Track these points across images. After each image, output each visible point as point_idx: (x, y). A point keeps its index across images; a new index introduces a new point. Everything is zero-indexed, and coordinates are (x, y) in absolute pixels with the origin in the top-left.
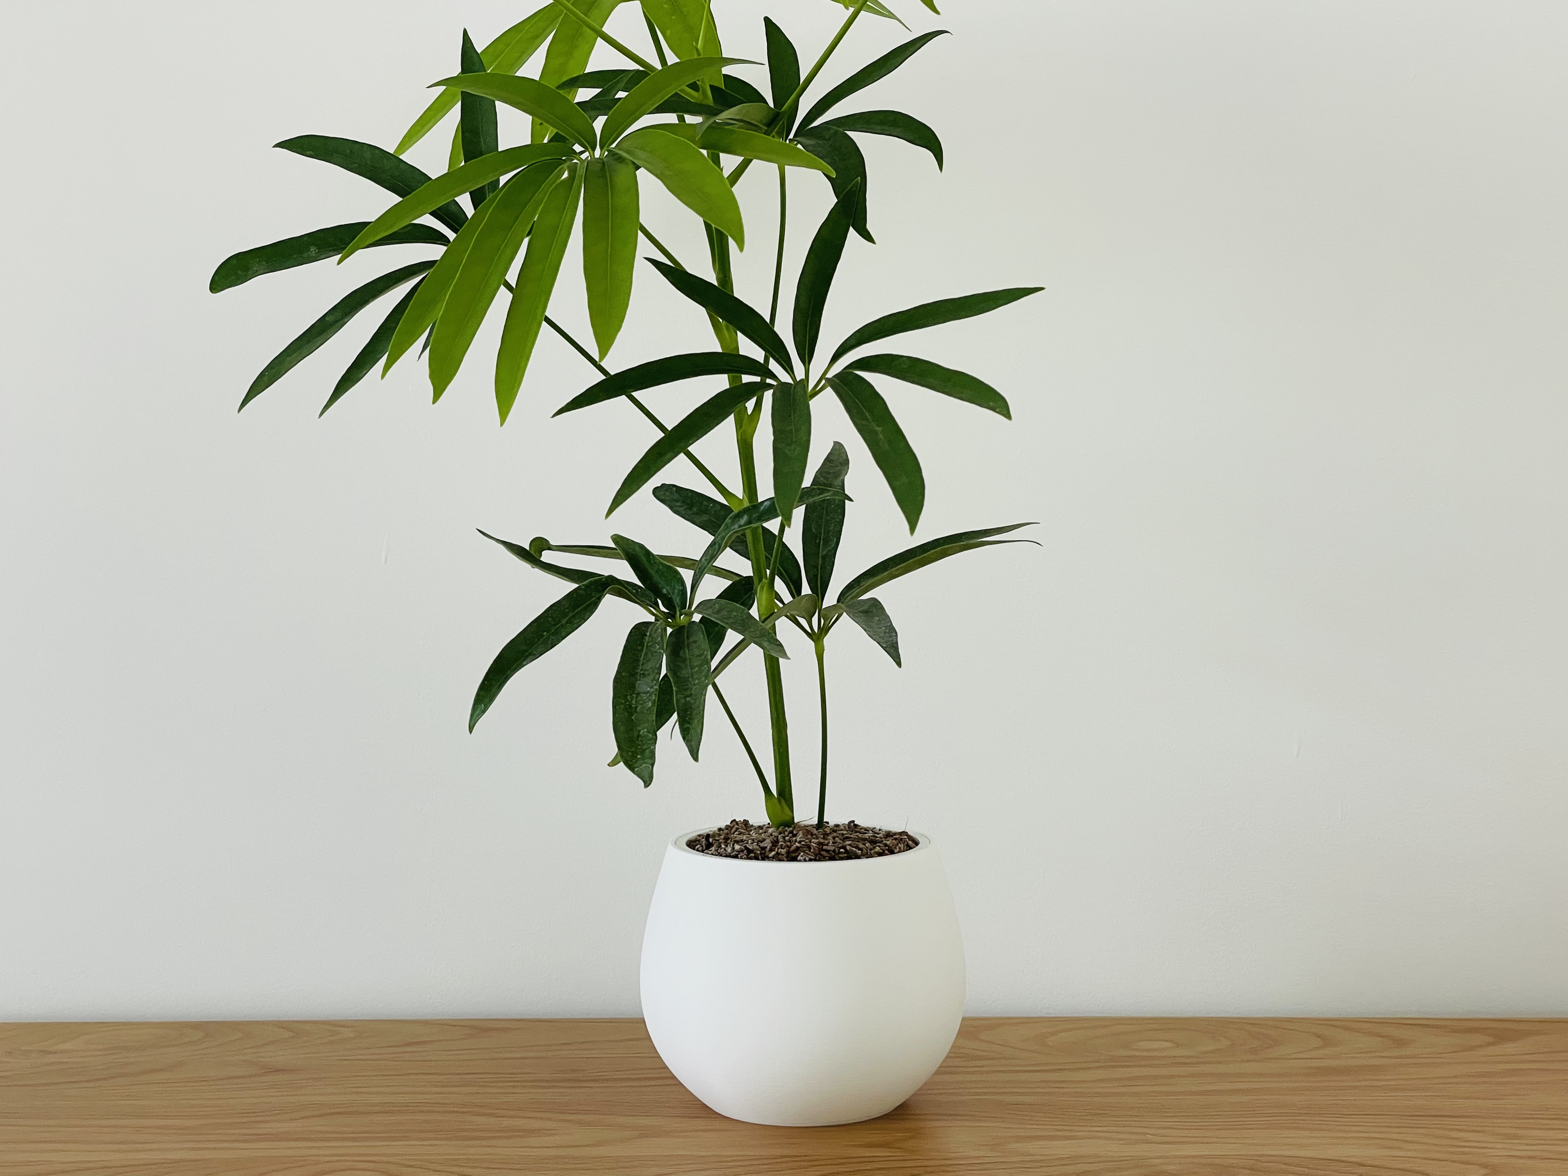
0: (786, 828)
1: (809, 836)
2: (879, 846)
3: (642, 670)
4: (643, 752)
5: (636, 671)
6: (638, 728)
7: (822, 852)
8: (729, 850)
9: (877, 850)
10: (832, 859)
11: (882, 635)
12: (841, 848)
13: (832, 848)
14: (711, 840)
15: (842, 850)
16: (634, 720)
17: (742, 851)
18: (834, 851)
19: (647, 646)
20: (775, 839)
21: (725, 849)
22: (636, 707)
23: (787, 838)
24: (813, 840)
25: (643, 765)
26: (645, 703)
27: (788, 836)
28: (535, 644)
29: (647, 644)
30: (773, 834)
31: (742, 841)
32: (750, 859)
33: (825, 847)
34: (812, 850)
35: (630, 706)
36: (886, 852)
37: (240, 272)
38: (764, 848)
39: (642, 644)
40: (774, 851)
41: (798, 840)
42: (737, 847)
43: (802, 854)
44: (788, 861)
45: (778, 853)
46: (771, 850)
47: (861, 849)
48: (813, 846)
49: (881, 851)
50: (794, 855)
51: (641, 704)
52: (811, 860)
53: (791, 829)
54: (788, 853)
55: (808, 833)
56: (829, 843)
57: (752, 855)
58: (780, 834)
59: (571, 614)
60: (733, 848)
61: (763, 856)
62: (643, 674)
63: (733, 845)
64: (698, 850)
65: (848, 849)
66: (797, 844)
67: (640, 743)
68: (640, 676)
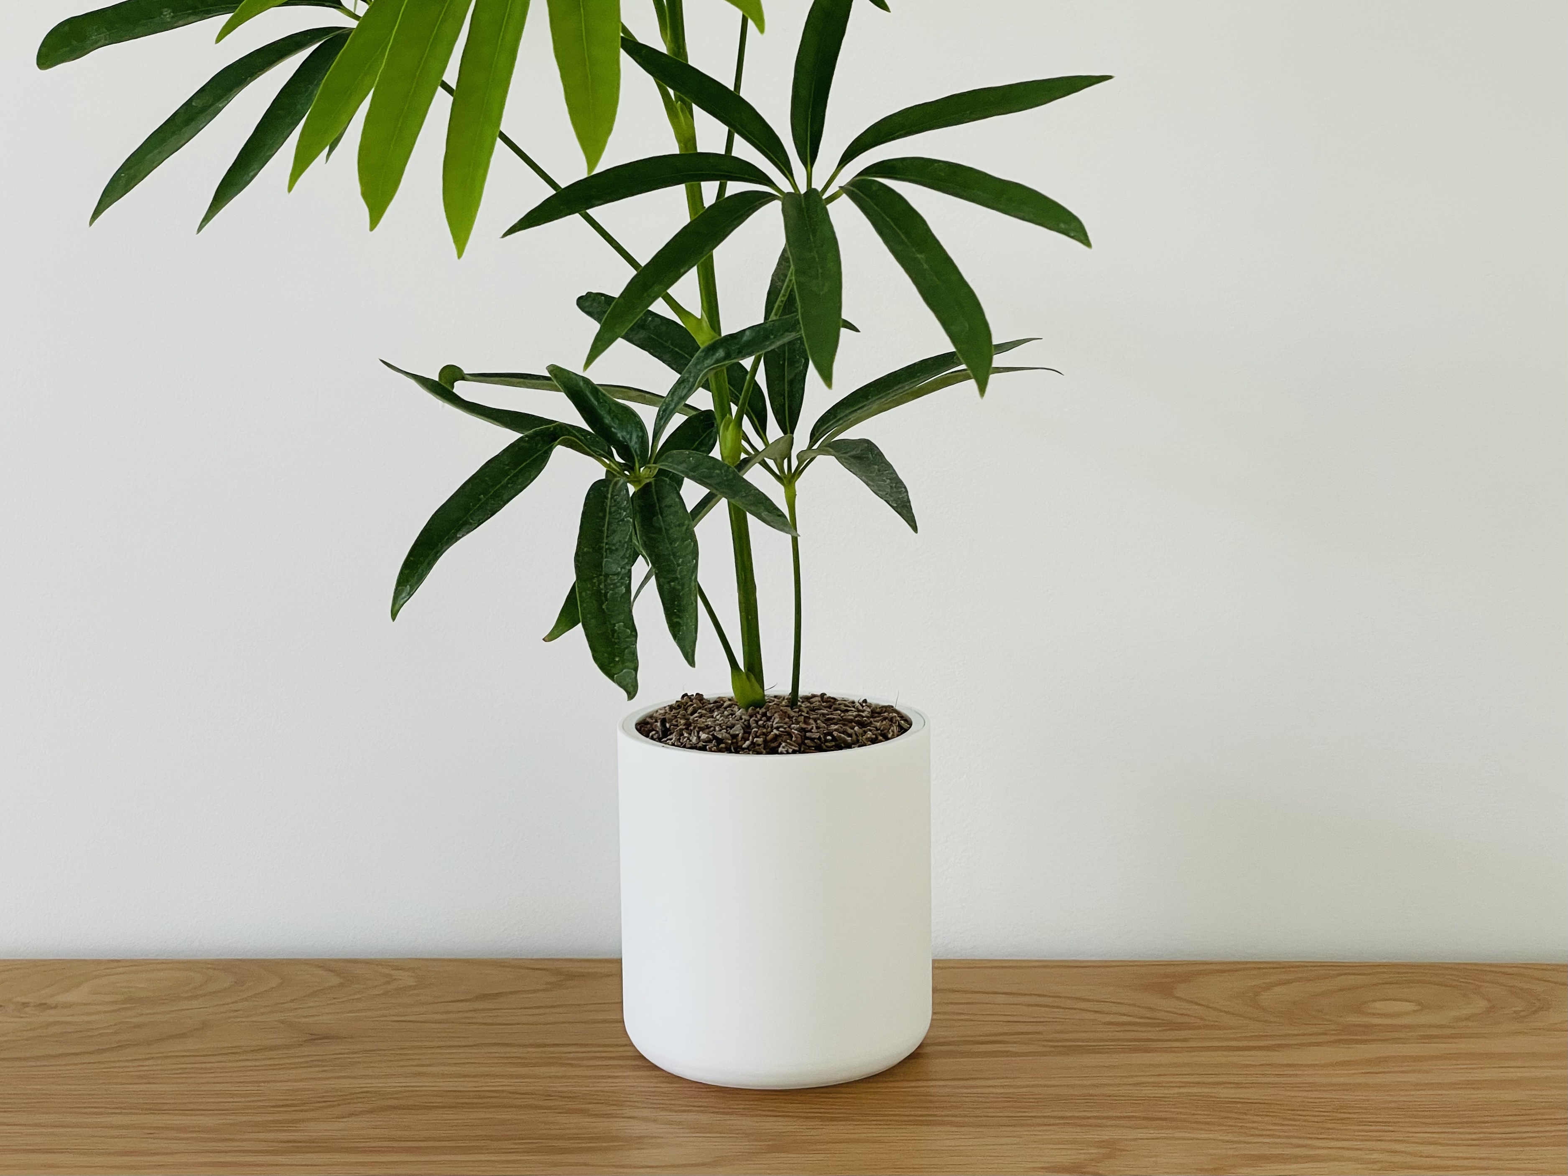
0: (758, 709)
1: (787, 720)
2: (870, 730)
3: (607, 544)
4: (621, 653)
5: (602, 545)
6: (612, 622)
7: (806, 741)
8: (694, 739)
9: (869, 736)
10: (819, 749)
11: (889, 490)
12: (826, 735)
13: (817, 735)
14: (668, 725)
15: (829, 738)
16: (606, 610)
17: (710, 741)
18: (819, 738)
19: (610, 513)
20: (746, 723)
21: (688, 739)
22: (606, 593)
23: (761, 723)
24: (793, 726)
25: (624, 671)
26: (617, 587)
27: (761, 720)
28: (470, 510)
29: (610, 509)
30: (743, 717)
31: (708, 727)
32: (720, 751)
33: (808, 734)
34: (794, 739)
35: (599, 591)
36: (880, 738)
37: (74, 43)
38: (734, 736)
39: (603, 510)
40: (748, 740)
41: (775, 726)
42: (703, 736)
43: (784, 744)
44: (768, 753)
45: (752, 743)
46: (745, 739)
47: (850, 735)
48: (794, 733)
49: (874, 736)
50: (773, 745)
51: (611, 589)
52: (794, 752)
53: (763, 710)
54: (765, 741)
55: (785, 716)
56: (812, 728)
57: (723, 745)
58: (751, 716)
59: (513, 472)
60: (699, 737)
61: (733, 747)
62: (609, 549)
63: (698, 733)
64: (652, 738)
65: (835, 735)
66: (775, 731)
67: (616, 641)
68: (606, 551)
